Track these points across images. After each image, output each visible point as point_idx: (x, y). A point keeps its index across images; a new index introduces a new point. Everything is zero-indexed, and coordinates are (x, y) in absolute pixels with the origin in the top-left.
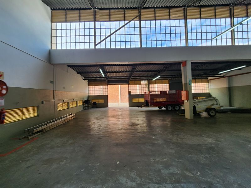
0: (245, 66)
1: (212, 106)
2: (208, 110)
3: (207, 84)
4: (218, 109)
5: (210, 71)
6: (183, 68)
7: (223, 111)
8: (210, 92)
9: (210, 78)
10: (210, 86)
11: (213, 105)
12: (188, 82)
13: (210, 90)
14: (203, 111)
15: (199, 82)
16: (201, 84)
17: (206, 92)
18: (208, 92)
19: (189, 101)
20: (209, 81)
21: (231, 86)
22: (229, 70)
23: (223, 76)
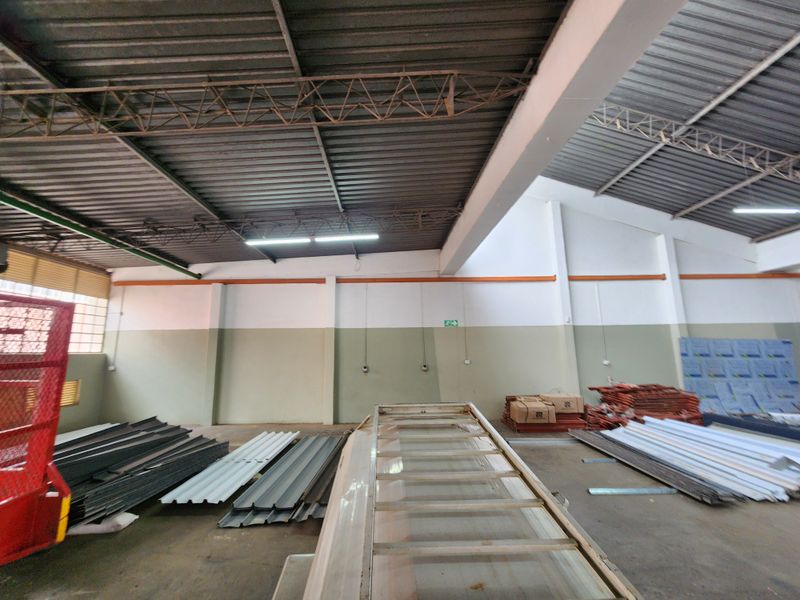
3: (103, 302)
8: (109, 352)
9: (119, 274)
10: (113, 316)
13: (110, 339)
17: (84, 350)
18: (97, 349)
20: (116, 289)
21: (228, 326)
22: (306, 240)
23: (199, 276)
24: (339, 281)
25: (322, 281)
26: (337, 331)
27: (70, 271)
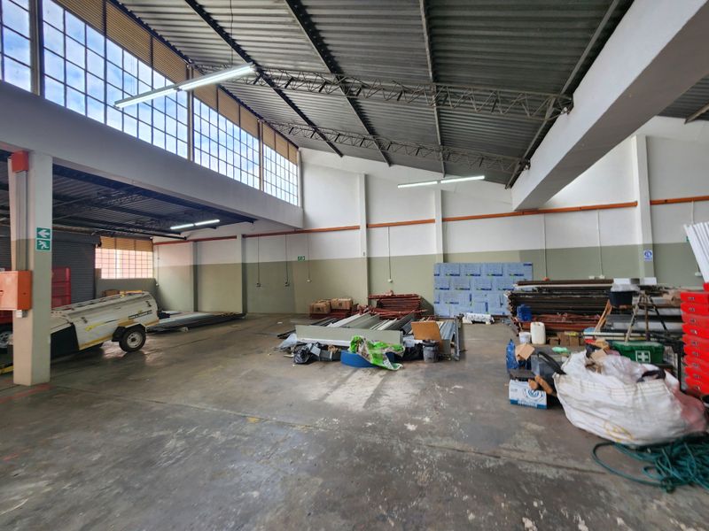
0: (218, 221)
1: (136, 320)
2: (120, 335)
3: (150, 253)
4: (153, 325)
5: (152, 220)
6: (14, 174)
7: (170, 327)
8: (156, 277)
9: (156, 239)
10: (156, 260)
11: (137, 315)
12: (33, 235)
13: (156, 270)
14: (106, 338)
15: (125, 247)
16: (133, 252)
17: (144, 276)
18: (150, 276)
19: (31, 313)
20: (155, 247)
21: (199, 264)
22: (192, 225)
23: (185, 238)
24: (244, 236)
25: (235, 237)
26: (244, 265)
27: (132, 241)
